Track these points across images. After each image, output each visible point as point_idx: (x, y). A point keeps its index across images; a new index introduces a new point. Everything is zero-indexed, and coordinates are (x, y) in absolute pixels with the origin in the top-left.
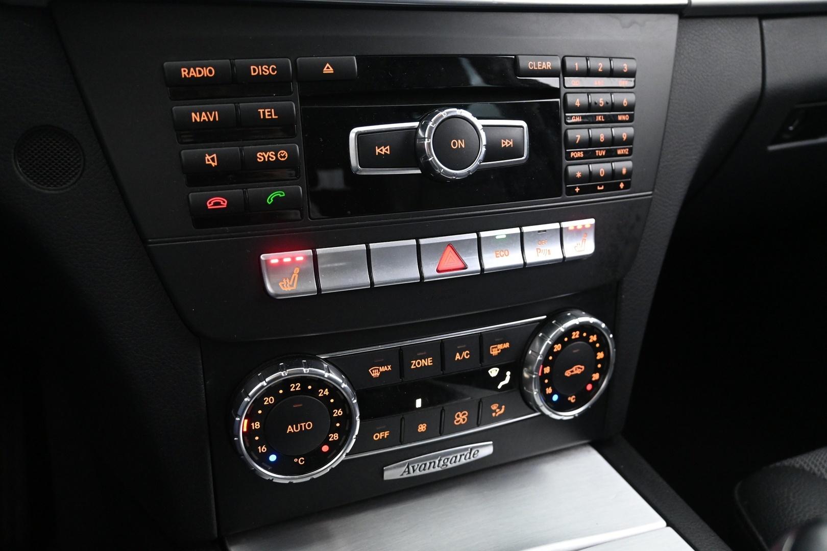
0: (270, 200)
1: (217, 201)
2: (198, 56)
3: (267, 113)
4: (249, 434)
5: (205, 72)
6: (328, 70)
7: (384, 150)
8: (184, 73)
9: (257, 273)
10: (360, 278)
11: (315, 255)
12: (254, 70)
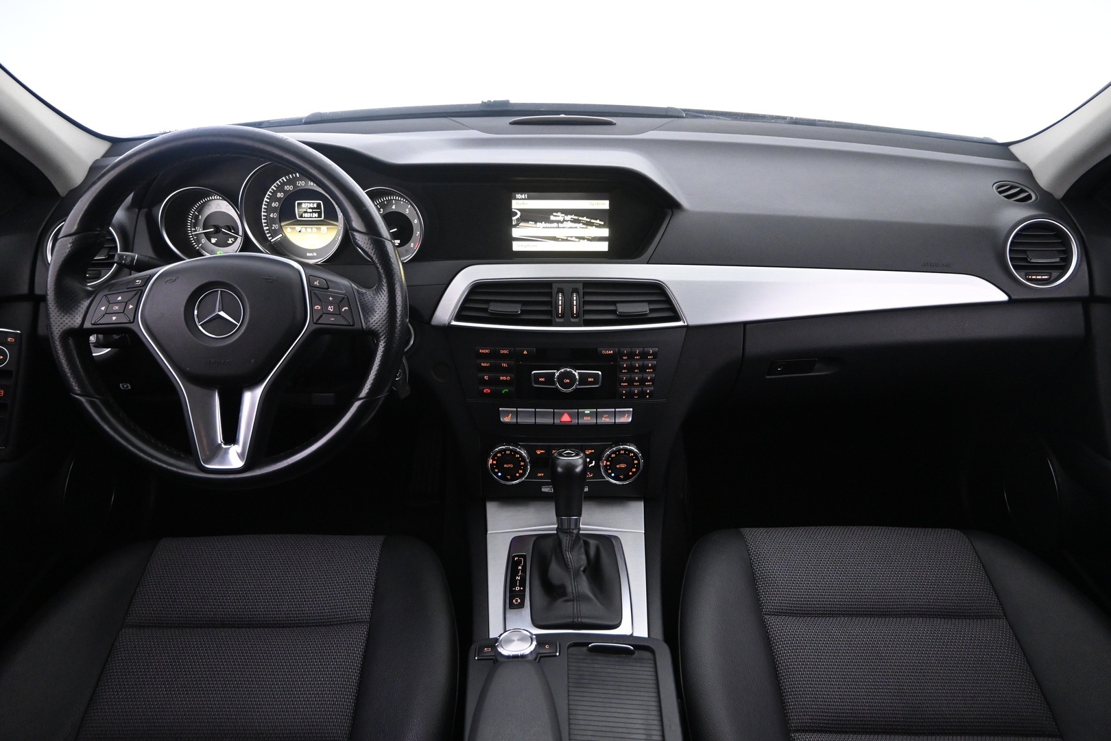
0: (503, 392)
1: (487, 391)
2: (484, 347)
3: (504, 365)
4: (492, 465)
5: (487, 351)
6: (525, 352)
7: (542, 379)
8: (481, 351)
9: (498, 414)
10: (531, 421)
11: (517, 411)
12: (502, 352)
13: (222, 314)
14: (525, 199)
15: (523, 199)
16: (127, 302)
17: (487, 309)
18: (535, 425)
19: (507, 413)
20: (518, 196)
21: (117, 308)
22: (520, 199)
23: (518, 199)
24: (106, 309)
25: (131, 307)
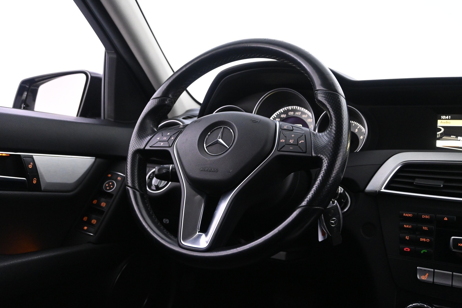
0: (422, 252)
1: (407, 249)
2: (408, 211)
3: (425, 228)
5: (410, 215)
6: (446, 219)
8: (404, 215)
9: (415, 272)
10: (448, 282)
11: (434, 271)
12: (423, 216)
13: (221, 140)
14: (448, 119)
15: (446, 119)
16: (171, 136)
17: (413, 183)
18: (452, 287)
19: (424, 273)
20: (443, 117)
21: (165, 138)
22: (445, 119)
23: (443, 119)
24: (159, 139)
25: (173, 138)
